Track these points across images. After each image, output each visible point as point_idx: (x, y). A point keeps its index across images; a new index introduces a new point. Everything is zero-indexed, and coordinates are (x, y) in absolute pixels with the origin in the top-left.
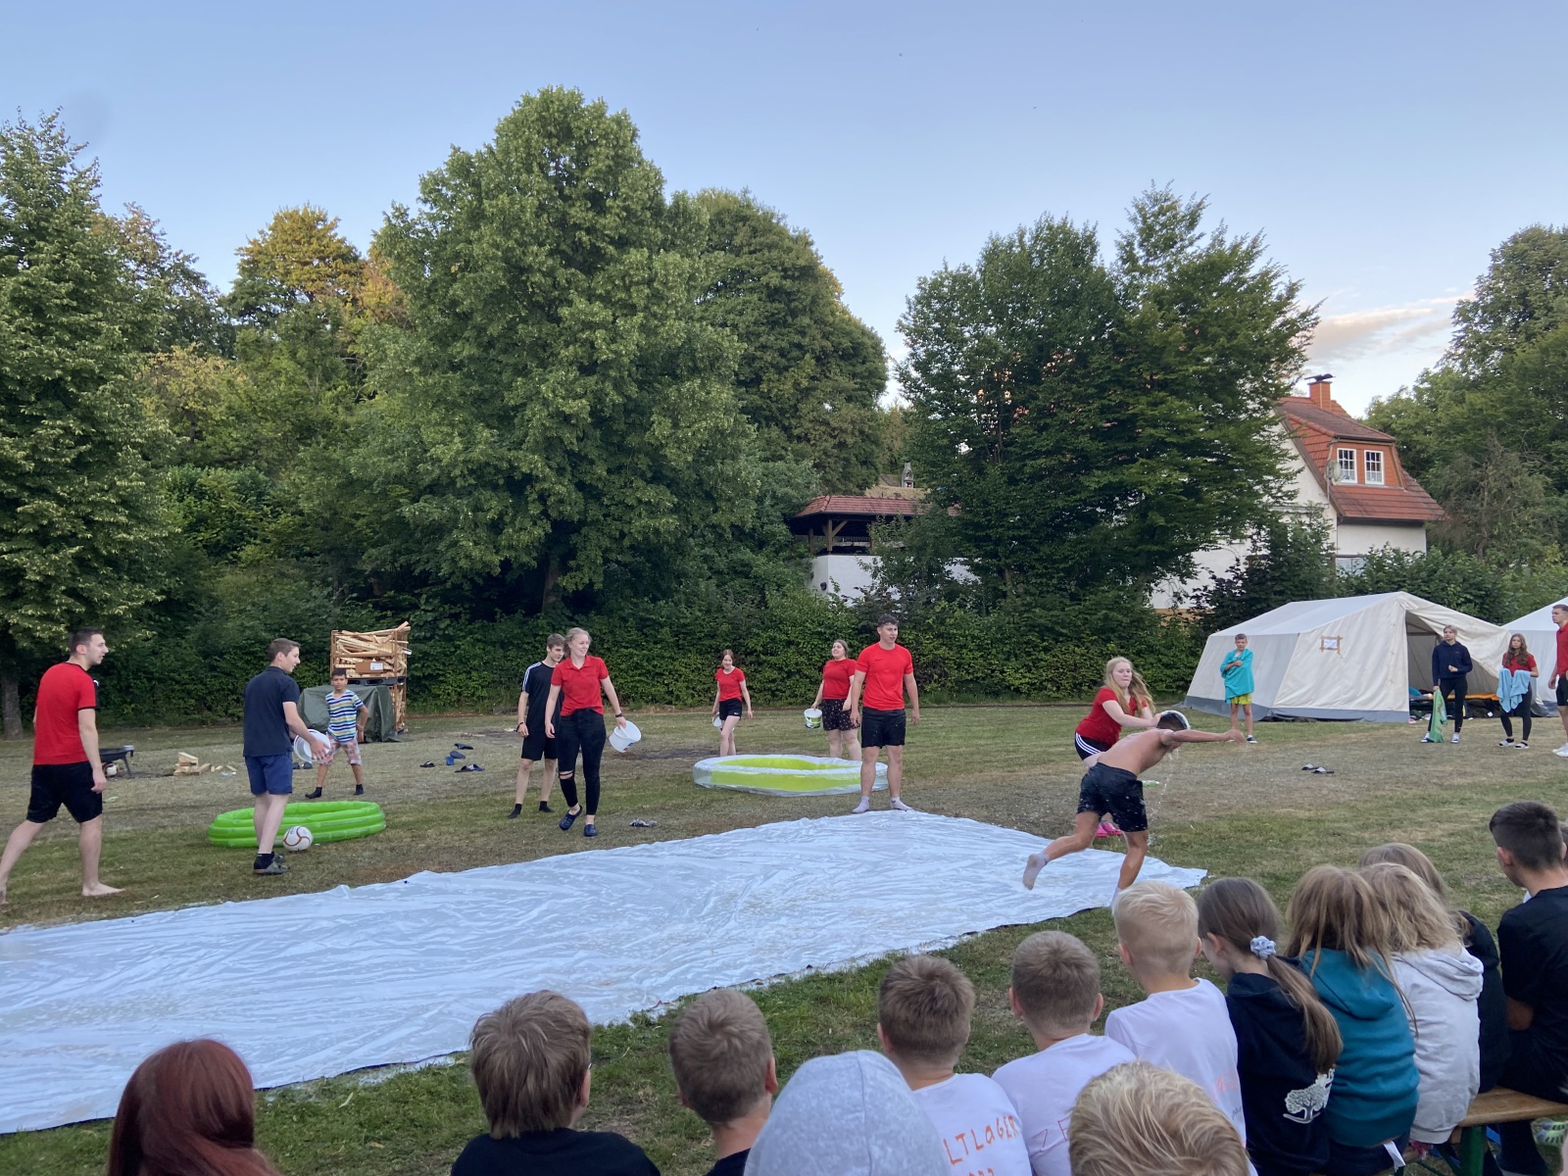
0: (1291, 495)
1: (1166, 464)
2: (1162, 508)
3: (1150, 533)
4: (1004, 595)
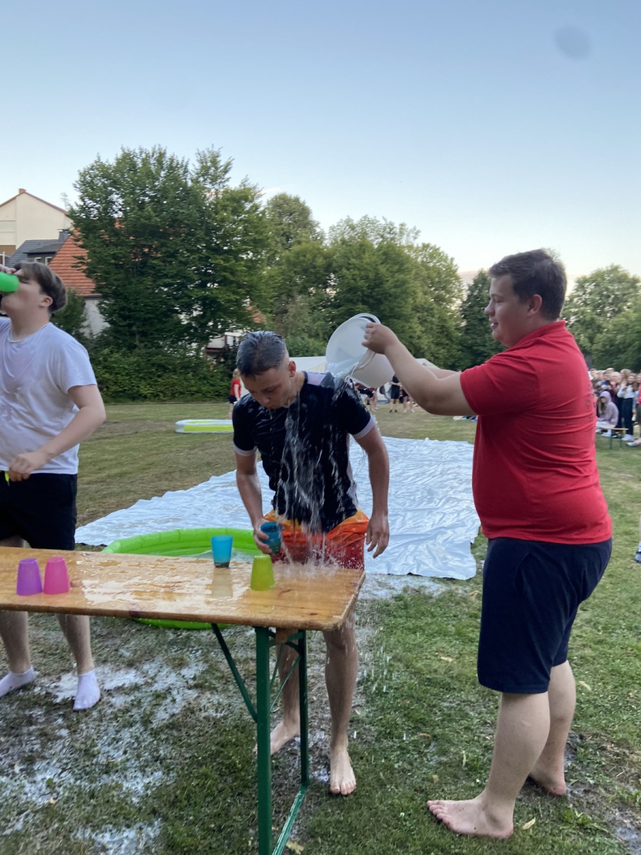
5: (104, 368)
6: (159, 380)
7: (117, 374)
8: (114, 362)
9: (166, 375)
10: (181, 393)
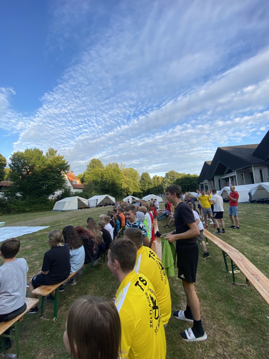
0: (67, 185)
1: (51, 181)
2: (50, 186)
3: (49, 189)
4: (26, 198)
5: (14, 204)
6: (32, 206)
7: (18, 206)
8: (18, 203)
9: (34, 205)
10: (40, 209)
